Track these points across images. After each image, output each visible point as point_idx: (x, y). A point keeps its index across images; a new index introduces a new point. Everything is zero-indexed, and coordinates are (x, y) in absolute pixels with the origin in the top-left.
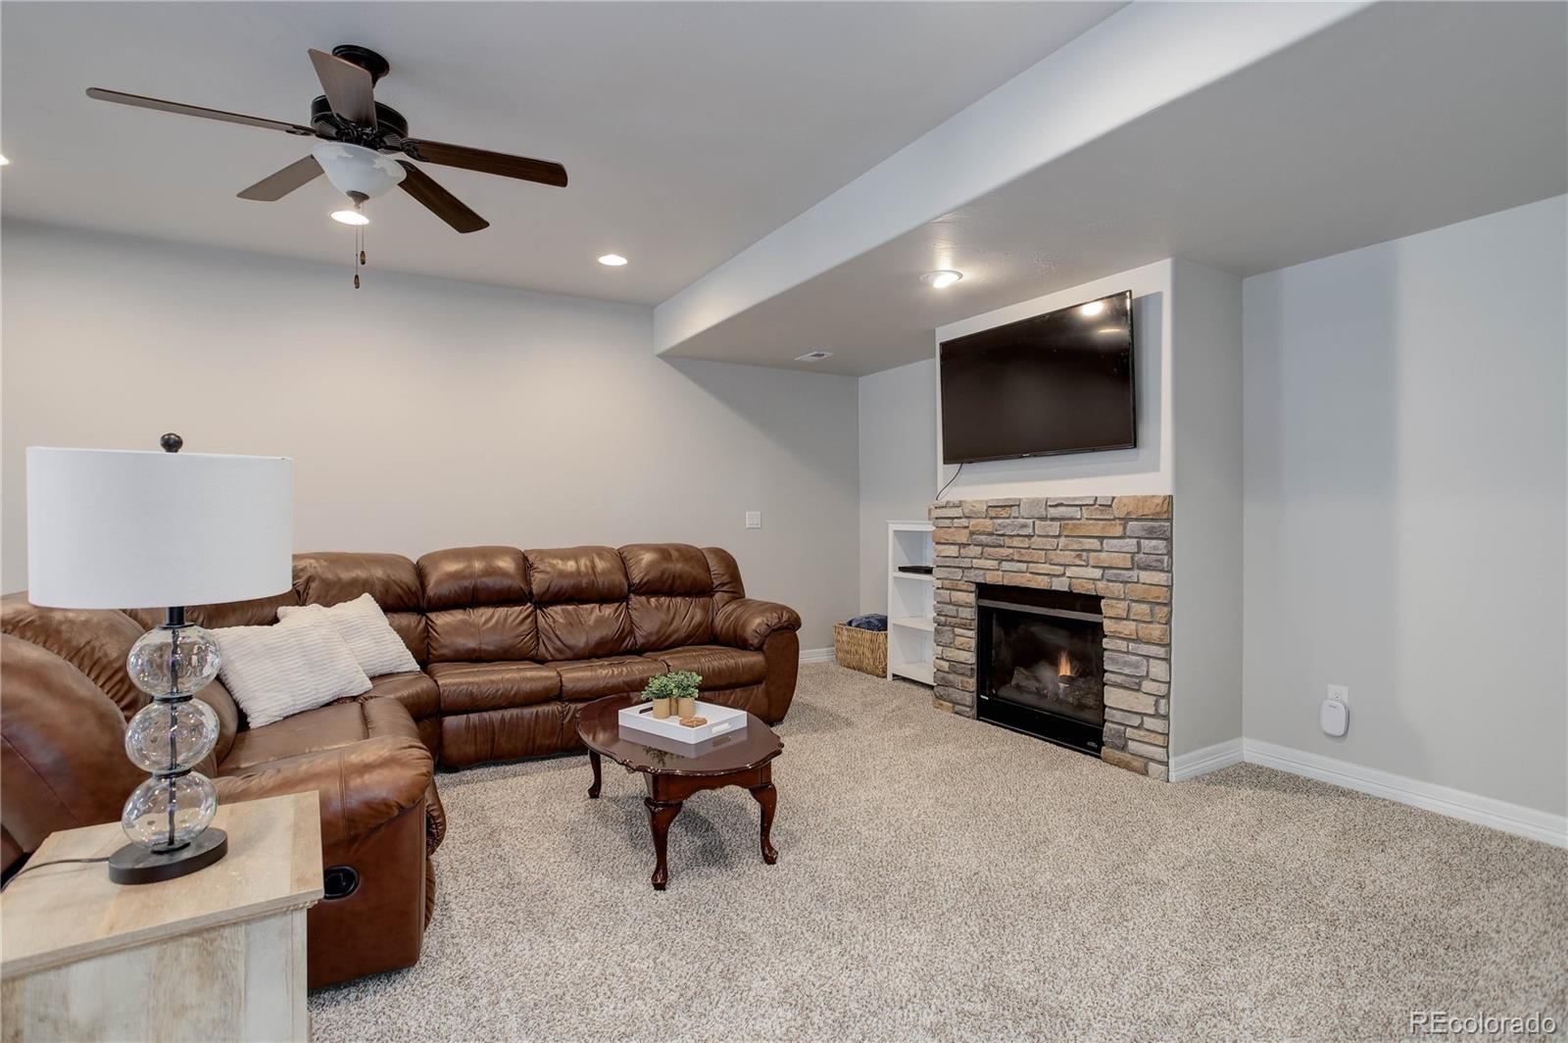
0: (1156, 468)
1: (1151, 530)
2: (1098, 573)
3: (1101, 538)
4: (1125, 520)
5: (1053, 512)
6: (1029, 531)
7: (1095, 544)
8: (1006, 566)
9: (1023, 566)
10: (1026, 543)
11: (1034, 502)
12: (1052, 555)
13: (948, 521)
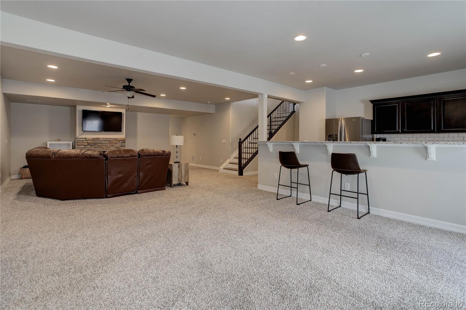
0: (123, 134)
1: (123, 142)
2: (115, 148)
3: (116, 143)
4: (119, 141)
5: (107, 140)
6: (102, 143)
7: (115, 144)
8: (96, 148)
9: (101, 148)
10: (102, 144)
11: (103, 138)
12: (107, 146)
13: (82, 141)
